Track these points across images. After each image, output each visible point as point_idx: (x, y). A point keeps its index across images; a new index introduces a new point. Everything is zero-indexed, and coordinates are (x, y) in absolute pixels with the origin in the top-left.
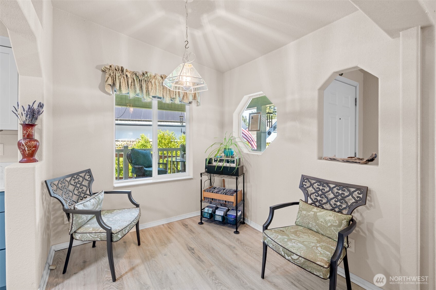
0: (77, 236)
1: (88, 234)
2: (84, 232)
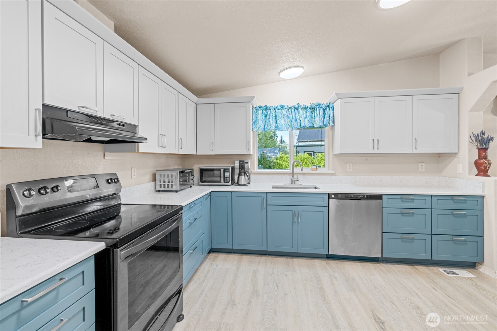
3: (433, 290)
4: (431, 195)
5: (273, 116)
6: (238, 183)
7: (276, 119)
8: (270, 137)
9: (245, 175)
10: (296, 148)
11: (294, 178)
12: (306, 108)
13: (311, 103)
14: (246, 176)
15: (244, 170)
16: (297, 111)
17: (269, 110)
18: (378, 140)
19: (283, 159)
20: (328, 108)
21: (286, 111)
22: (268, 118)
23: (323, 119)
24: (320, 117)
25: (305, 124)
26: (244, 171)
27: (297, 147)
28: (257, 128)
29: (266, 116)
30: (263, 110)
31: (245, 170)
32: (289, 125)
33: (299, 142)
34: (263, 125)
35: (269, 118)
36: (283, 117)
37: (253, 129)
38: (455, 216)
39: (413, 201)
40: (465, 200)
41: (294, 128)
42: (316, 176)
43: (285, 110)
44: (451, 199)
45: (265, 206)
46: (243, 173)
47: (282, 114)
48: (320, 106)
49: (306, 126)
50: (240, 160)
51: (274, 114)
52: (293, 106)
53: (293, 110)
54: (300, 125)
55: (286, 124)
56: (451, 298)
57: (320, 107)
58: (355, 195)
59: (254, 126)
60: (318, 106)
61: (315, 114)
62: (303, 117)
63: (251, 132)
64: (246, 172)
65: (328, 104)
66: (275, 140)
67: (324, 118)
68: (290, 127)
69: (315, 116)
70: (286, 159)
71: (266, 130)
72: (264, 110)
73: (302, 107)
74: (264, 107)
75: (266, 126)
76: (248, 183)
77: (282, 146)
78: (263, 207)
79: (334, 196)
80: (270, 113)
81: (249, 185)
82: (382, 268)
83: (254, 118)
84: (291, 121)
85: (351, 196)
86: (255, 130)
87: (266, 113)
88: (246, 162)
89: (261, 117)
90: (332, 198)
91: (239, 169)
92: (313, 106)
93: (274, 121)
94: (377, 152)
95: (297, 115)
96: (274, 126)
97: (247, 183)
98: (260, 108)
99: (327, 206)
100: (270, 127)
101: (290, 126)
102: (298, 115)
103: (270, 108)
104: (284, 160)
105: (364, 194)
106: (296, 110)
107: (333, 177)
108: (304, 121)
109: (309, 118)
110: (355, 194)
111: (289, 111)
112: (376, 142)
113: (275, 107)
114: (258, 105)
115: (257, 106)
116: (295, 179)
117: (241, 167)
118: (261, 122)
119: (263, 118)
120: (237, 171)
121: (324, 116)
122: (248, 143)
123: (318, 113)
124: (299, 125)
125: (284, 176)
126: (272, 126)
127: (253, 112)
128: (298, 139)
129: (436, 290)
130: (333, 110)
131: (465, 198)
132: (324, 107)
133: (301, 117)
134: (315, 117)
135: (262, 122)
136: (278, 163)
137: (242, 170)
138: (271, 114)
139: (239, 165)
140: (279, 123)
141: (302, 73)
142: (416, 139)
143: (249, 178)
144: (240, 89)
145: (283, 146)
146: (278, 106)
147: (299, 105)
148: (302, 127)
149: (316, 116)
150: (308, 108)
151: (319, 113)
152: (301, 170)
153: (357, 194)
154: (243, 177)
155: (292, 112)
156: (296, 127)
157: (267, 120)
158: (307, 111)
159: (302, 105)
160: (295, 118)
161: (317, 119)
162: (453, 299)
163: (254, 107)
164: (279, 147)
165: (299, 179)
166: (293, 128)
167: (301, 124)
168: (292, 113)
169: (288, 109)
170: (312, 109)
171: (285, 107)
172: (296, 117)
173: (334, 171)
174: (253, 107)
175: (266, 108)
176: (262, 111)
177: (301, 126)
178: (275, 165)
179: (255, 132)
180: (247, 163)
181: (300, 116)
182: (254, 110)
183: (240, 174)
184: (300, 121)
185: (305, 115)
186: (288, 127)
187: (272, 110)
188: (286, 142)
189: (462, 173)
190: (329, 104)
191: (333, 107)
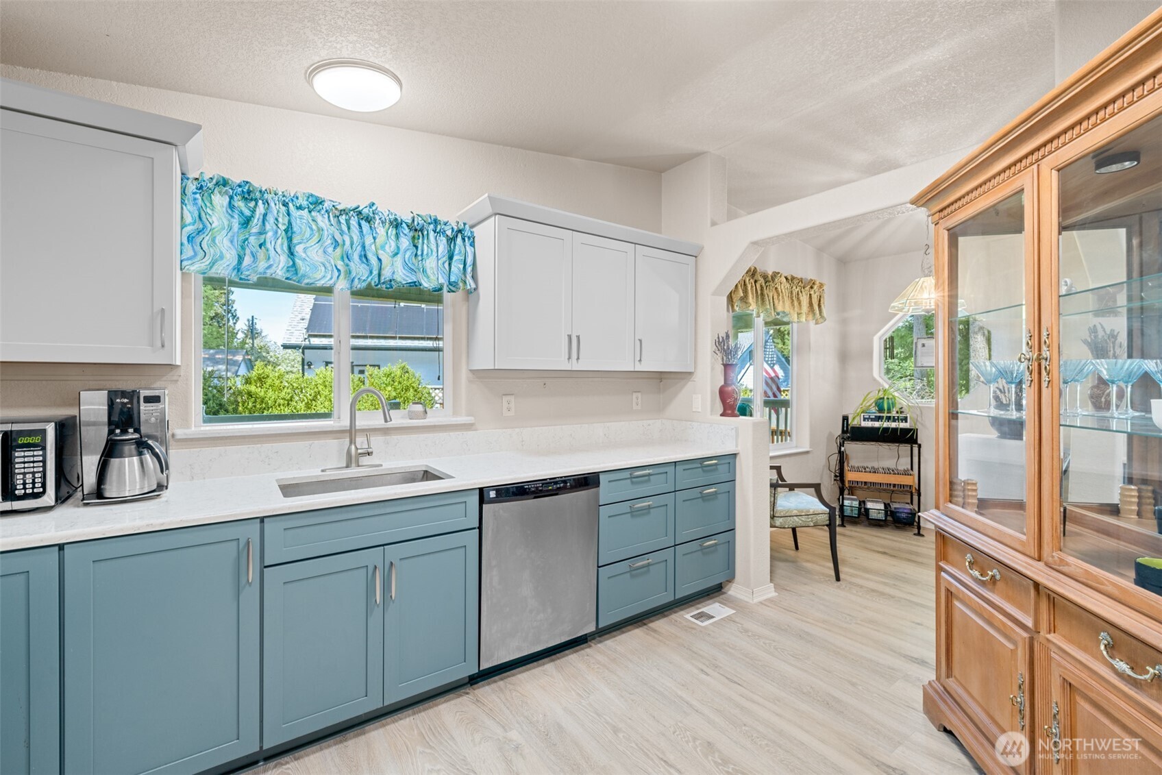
0: (777, 522)
1: (795, 517)
2: (787, 515)
3: (704, 676)
4: (675, 462)
5: (280, 226)
6: (99, 493)
7: (290, 239)
8: (214, 317)
9: (140, 454)
10: (303, 353)
11: (357, 449)
12: (396, 224)
13: (412, 212)
14: (148, 457)
15: (137, 430)
16: (369, 228)
17: (260, 202)
18: (578, 337)
19: (269, 381)
20: (460, 235)
21: (330, 221)
22: (254, 230)
23: (446, 265)
24: (438, 260)
25: (394, 273)
26: (136, 436)
27: (305, 351)
28: (207, 261)
29: (246, 222)
30: (231, 198)
31: (143, 430)
32: (339, 270)
33: (310, 336)
34: (234, 253)
35: (262, 232)
36: (315, 239)
37: (185, 263)
38: (705, 498)
39: (649, 480)
40: (716, 464)
41: (356, 280)
42: (422, 436)
43: (326, 216)
44: (700, 466)
45: (253, 574)
46: (133, 447)
47: (314, 227)
48: (439, 227)
49: (399, 279)
50: (114, 388)
51: (280, 220)
52: (354, 206)
53: (354, 222)
54: (379, 275)
55: (328, 265)
56: (735, 682)
57: (437, 231)
58: (547, 483)
59: (191, 253)
60: (432, 226)
61: (425, 246)
62: (387, 247)
63: (179, 273)
64: (150, 442)
65: (461, 226)
66: (231, 326)
67: (450, 264)
68: (341, 277)
69: (425, 253)
70: (277, 382)
71: (247, 273)
72: (239, 197)
73: (383, 219)
74: (240, 186)
75: (247, 260)
76: (161, 487)
77: (253, 344)
78: (243, 580)
79: (496, 494)
80: (265, 215)
81: (165, 494)
82: (600, 657)
83: (188, 219)
84: (347, 257)
85: (537, 487)
86: (192, 268)
87: (247, 213)
88: (145, 397)
89: (226, 223)
90: (492, 501)
91: (105, 430)
92: (418, 220)
93: (282, 244)
94: (576, 366)
95: (369, 240)
96: (281, 265)
97: (155, 487)
98: (217, 184)
99: (474, 528)
100: (266, 265)
101: (342, 274)
102: (373, 241)
103: (266, 195)
104: (270, 386)
105: (565, 477)
106: (363, 223)
107: (470, 433)
108: (393, 265)
109: (407, 256)
110: (546, 480)
111: (339, 222)
112: (574, 344)
113: (284, 196)
114: (210, 170)
115: (206, 177)
116: (359, 451)
117: (115, 418)
118: (226, 242)
119: (236, 226)
120: (94, 436)
121: (451, 258)
122: (162, 317)
123: (434, 247)
124: (375, 272)
125: (317, 443)
126: (274, 260)
127: (184, 192)
128: (308, 329)
129: (707, 674)
130: (473, 245)
131: (716, 461)
132: (449, 233)
133: (383, 247)
134: (425, 256)
135: (232, 242)
136: (250, 394)
137: (124, 432)
138: (271, 219)
139: (106, 408)
140: (304, 255)
141: (393, 104)
142: (640, 341)
143: (163, 466)
144: (114, 83)
145: (255, 345)
146: (299, 195)
147: (374, 208)
148: (384, 283)
149: (427, 254)
150: (404, 225)
151: (435, 245)
152: (386, 421)
153: (550, 479)
154: (131, 464)
155: (352, 227)
156: (364, 278)
157: (252, 239)
158: (401, 234)
159: (383, 208)
160: (359, 248)
161: (430, 264)
162: (739, 684)
163: (192, 175)
164: (242, 348)
165: (374, 449)
166: (353, 281)
167: (383, 272)
168: (349, 228)
169: (338, 213)
170: (416, 230)
171: (326, 205)
172: (364, 247)
173: (473, 418)
174: (183, 174)
175: (248, 194)
176: (228, 199)
177: (382, 278)
178: (239, 399)
179: (193, 274)
180: (155, 399)
181: (379, 246)
182: (192, 187)
183: (111, 451)
184: (380, 260)
185: (393, 244)
186: (337, 274)
187: (272, 204)
188: (263, 334)
189: (700, 410)
190: (463, 225)
191: (474, 238)
